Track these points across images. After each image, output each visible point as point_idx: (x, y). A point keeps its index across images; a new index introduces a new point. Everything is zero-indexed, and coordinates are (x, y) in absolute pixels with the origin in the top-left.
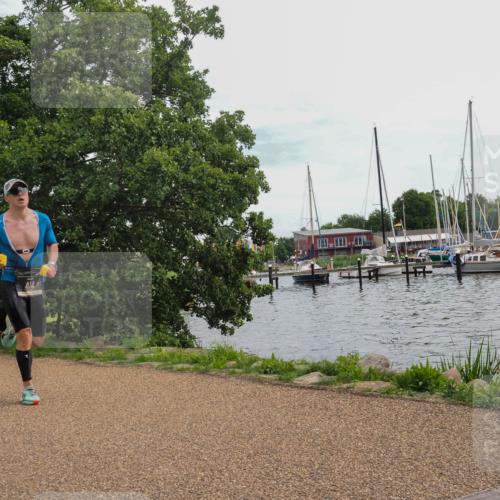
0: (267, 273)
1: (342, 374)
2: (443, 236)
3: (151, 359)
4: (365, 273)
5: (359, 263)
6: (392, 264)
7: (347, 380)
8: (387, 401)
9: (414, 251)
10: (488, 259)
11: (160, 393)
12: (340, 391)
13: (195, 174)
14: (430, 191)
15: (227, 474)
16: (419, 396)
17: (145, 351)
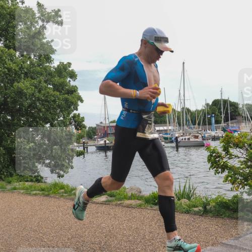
0: (82, 145)
1: (117, 197)
2: (170, 128)
3: (20, 189)
7: (120, 199)
8: (139, 210)
10: (191, 140)
12: (116, 205)
13: (44, 95)
16: (155, 207)
17: (17, 184)
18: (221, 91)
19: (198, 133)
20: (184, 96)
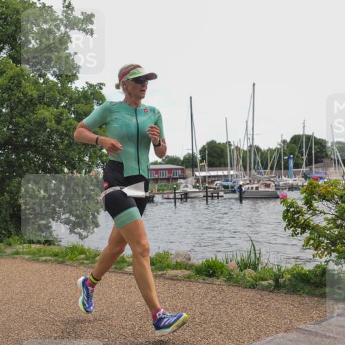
1: (158, 265)
2: (232, 172)
3: (23, 253)
4: (178, 196)
5: (175, 189)
6: (197, 190)
7: (161, 269)
8: (188, 283)
9: (212, 182)
10: (260, 189)
11: (28, 278)
12: (156, 277)
14: (225, 142)
15: (73, 335)
16: (209, 280)
17: (19, 248)
18: (304, 123)
19: (270, 180)
20: (253, 129)
